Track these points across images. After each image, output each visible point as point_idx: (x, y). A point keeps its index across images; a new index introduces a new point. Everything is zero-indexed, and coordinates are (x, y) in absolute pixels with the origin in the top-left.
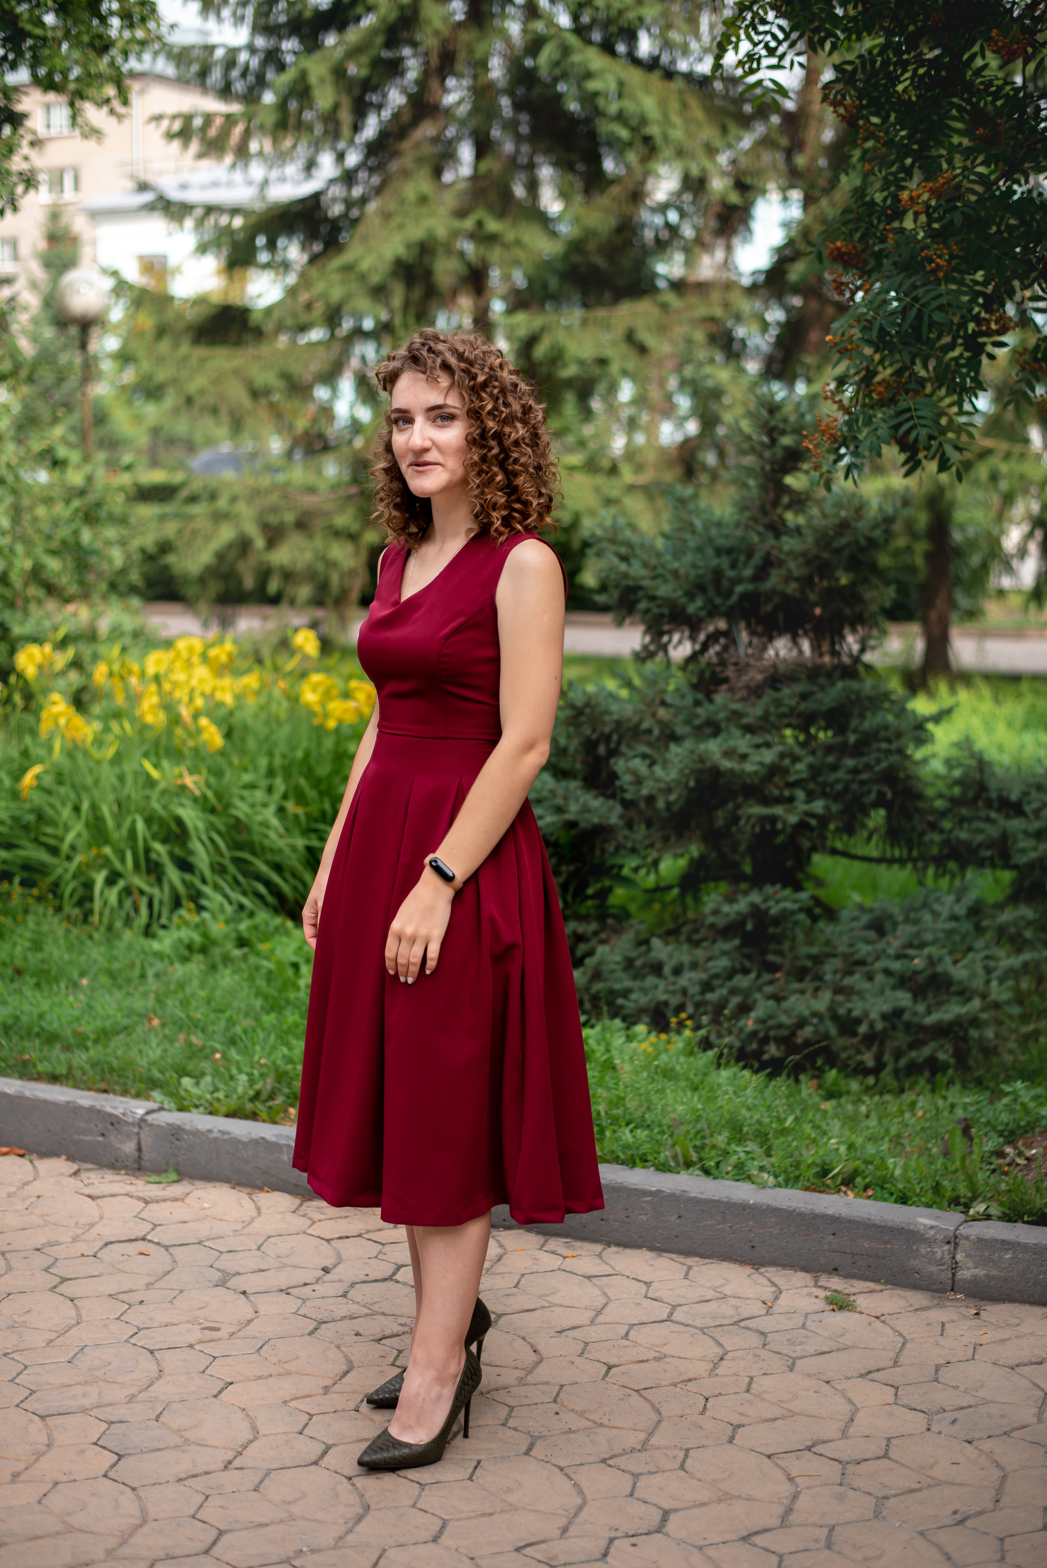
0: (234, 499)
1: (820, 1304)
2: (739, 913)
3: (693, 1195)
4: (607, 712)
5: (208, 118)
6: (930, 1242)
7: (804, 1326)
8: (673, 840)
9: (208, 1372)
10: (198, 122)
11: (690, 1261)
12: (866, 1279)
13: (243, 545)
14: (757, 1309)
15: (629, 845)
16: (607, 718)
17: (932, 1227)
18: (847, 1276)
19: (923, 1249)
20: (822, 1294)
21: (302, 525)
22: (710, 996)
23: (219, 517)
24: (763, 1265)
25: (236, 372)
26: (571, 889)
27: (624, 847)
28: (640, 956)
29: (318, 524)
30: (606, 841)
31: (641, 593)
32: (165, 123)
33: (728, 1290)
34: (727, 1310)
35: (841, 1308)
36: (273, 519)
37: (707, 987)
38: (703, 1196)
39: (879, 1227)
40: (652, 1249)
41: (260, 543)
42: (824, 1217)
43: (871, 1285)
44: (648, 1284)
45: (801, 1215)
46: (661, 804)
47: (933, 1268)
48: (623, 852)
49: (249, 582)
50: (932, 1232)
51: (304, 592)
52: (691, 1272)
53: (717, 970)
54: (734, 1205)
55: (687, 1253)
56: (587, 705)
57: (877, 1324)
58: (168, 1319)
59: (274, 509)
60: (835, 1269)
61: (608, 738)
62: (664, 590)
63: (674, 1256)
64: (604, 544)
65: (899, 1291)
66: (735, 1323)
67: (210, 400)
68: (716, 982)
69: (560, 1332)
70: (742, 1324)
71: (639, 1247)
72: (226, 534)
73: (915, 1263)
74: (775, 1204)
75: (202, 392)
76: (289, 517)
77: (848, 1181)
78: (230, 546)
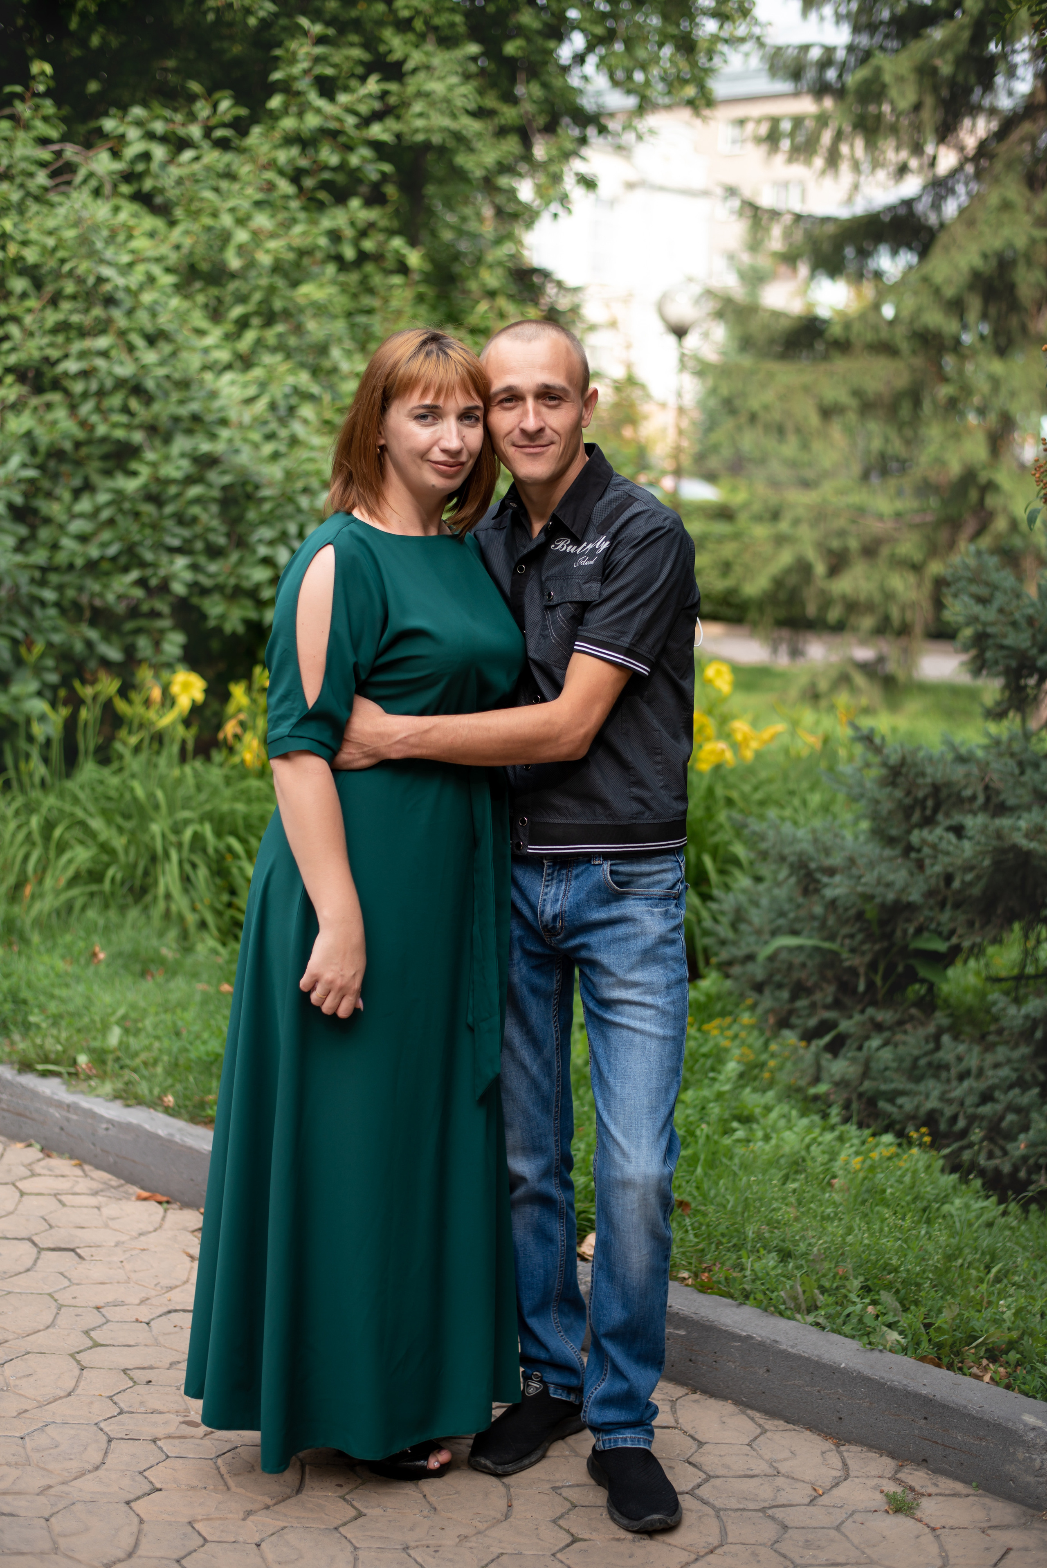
0: (796, 522)
1: (879, 1501)
2: (1027, 1017)
3: (784, 1347)
4: (923, 774)
5: (798, 121)
6: (1029, 1446)
7: (838, 1528)
8: (977, 925)
9: (146, 1474)
10: (786, 126)
11: (769, 1424)
12: (957, 1478)
13: (804, 568)
14: (801, 1494)
15: (933, 926)
16: (920, 781)
17: (1034, 1429)
18: (937, 1471)
19: (1021, 1454)
20: (892, 1488)
21: (870, 551)
22: (986, 1109)
23: (780, 540)
24: (849, 1442)
25: (806, 389)
26: (881, 968)
27: (927, 929)
28: (926, 1054)
29: (885, 551)
30: (909, 920)
31: (990, 642)
32: (750, 127)
33: (784, 1468)
34: (764, 1492)
35: (898, 1511)
36: (835, 544)
37: (986, 1097)
38: (794, 1351)
39: (974, 1418)
40: (737, 1402)
41: (820, 569)
42: (917, 1396)
43: (959, 1487)
44: (701, 1444)
45: (892, 1389)
46: (956, 884)
47: (1030, 1479)
48: (926, 934)
49: (811, 610)
50: (1032, 1435)
51: (867, 622)
52: (762, 1438)
53: (996, 1081)
54: (824, 1366)
55: (772, 1413)
56: (903, 762)
57: (929, 1537)
58: (158, 1406)
59: (842, 534)
60: (925, 1460)
61: (922, 803)
62: (1012, 639)
63: (757, 1415)
64: (962, 584)
65: (988, 1501)
66: (763, 1510)
67: (776, 416)
68: (997, 1094)
69: (554, 1488)
70: (770, 1512)
71: (724, 1398)
72: (785, 558)
73: (1010, 1468)
74: (868, 1372)
75: (766, 408)
76: (853, 544)
77: (993, 1355)
78: (788, 571)
